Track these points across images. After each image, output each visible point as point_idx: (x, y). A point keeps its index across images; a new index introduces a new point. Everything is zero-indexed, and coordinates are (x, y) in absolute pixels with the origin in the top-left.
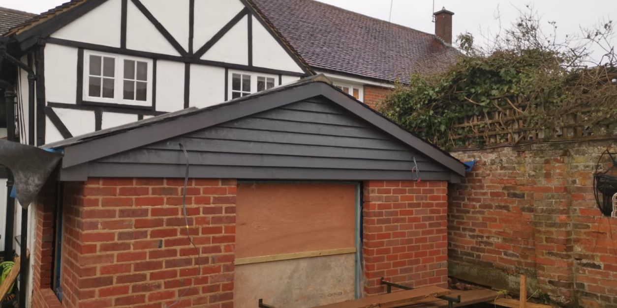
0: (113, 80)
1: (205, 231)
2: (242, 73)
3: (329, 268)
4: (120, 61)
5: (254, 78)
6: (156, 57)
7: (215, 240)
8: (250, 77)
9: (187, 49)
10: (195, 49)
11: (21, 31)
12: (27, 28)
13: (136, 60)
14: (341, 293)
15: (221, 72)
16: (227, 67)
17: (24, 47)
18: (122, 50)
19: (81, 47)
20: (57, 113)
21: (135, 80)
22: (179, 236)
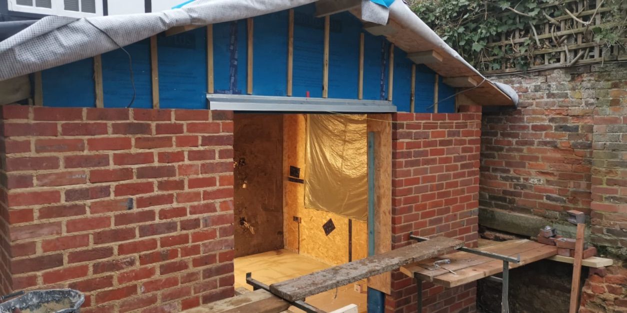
7: (207, 195)
22: (156, 192)
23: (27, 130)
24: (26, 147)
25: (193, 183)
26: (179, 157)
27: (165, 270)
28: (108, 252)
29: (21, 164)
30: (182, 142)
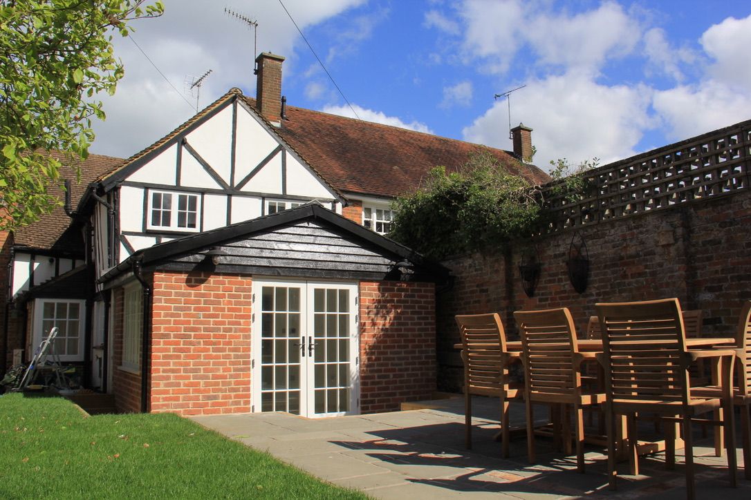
0: (170, 212)
1: (230, 310)
2: (277, 202)
4: (175, 196)
5: (288, 204)
6: (203, 192)
7: (236, 317)
8: (284, 204)
9: (229, 183)
10: (236, 183)
11: (105, 178)
12: (110, 175)
13: (188, 194)
15: (259, 202)
16: (263, 197)
17: (106, 190)
18: (177, 188)
19: (146, 187)
20: (128, 240)
21: (187, 211)
22: (212, 312)
26: (223, 296)
27: (215, 350)
28: (190, 337)
30: (225, 290)
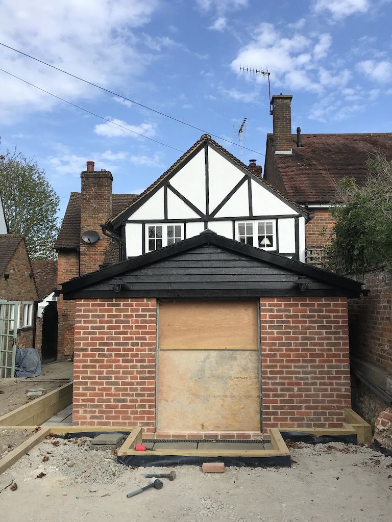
0: (161, 240)
2: (245, 222)
3: (235, 359)
4: (165, 227)
5: (255, 224)
6: (185, 221)
7: (143, 333)
9: (205, 213)
10: (211, 211)
11: (113, 219)
12: (116, 217)
13: (174, 225)
14: (247, 378)
15: (230, 224)
16: (233, 220)
18: (166, 221)
19: (143, 222)
21: (174, 238)
22: (122, 330)
23: (82, 305)
24: (80, 311)
25: (137, 327)
26: (132, 316)
27: (124, 361)
28: (103, 350)
29: (79, 316)
30: (133, 311)
